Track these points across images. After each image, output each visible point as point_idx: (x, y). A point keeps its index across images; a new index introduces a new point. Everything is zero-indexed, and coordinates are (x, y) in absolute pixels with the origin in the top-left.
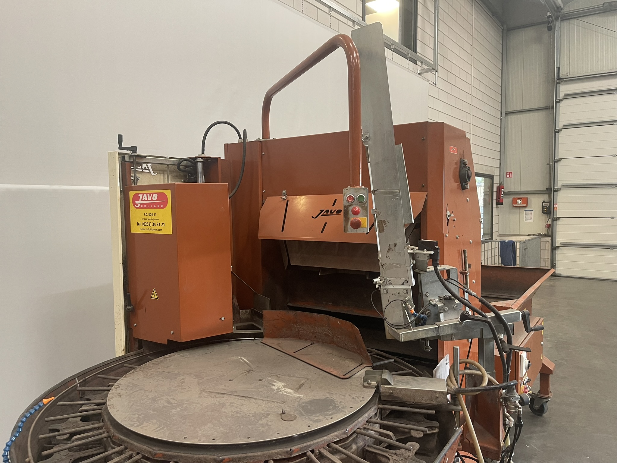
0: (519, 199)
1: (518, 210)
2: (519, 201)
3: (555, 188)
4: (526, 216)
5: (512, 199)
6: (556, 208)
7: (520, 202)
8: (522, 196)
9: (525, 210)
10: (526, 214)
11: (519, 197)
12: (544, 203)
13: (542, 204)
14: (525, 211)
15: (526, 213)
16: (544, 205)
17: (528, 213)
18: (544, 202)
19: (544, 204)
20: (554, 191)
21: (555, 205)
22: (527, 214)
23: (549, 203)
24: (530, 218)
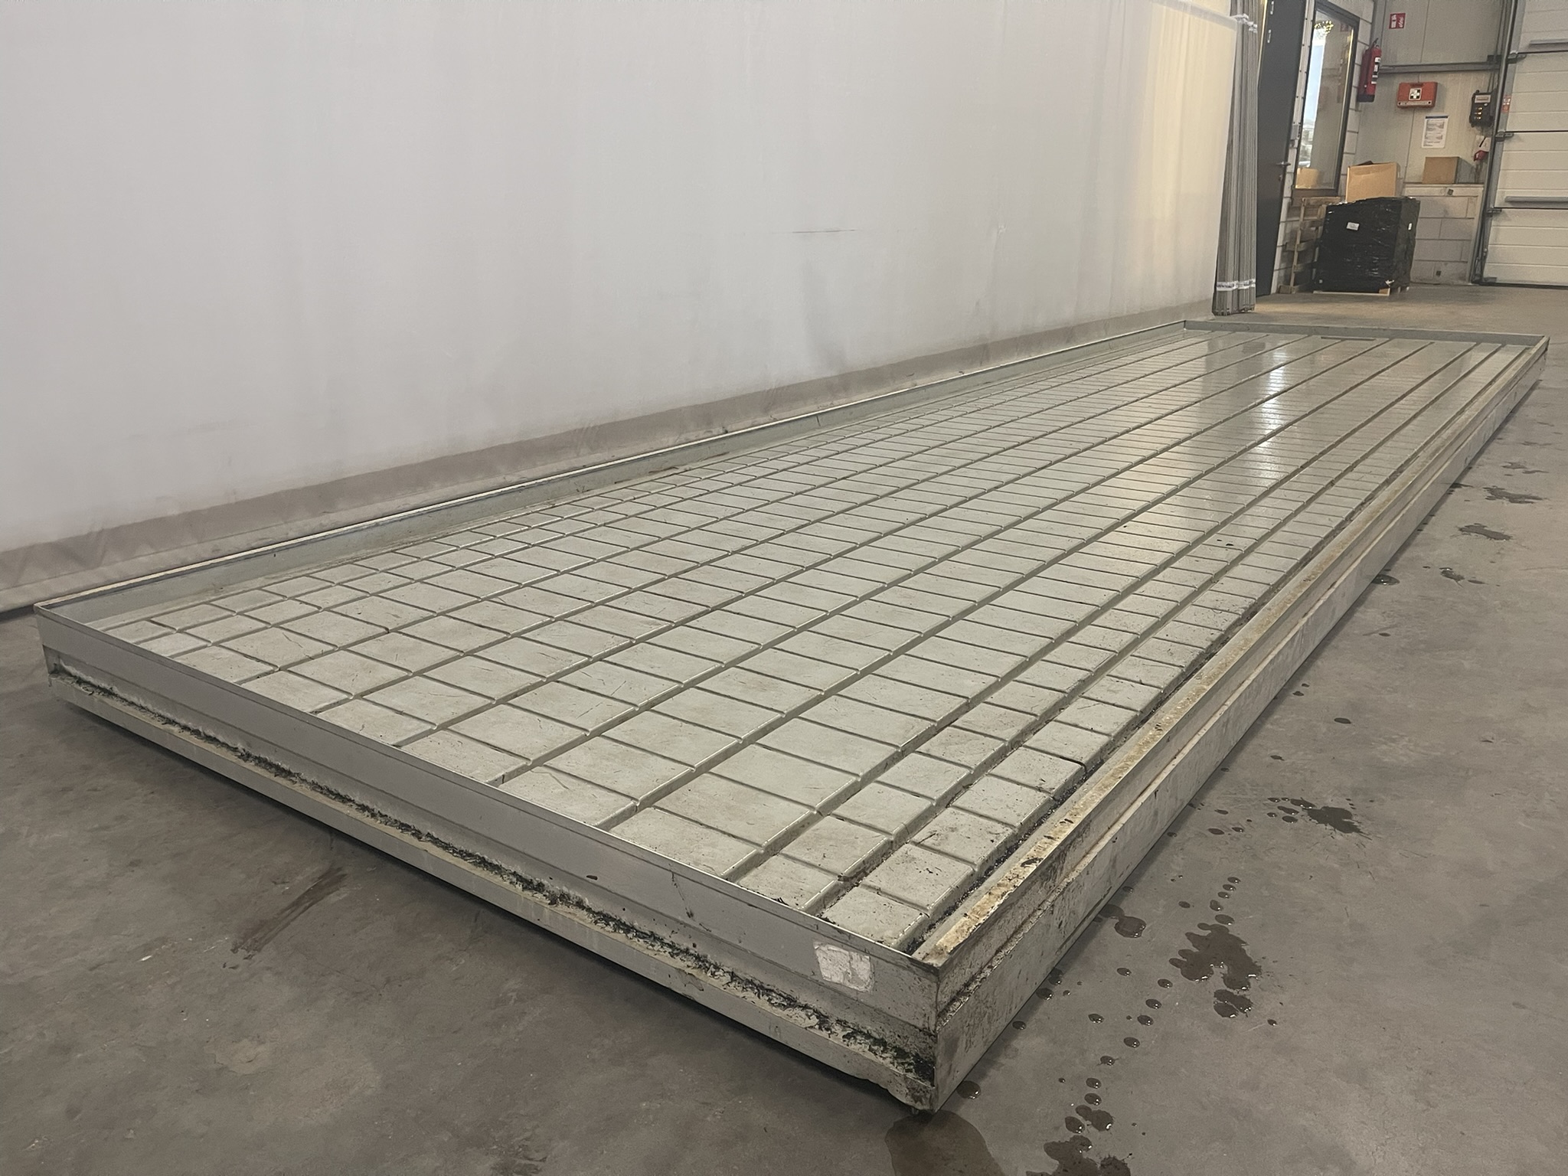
0: (1414, 86)
1: (1408, 117)
2: (1414, 93)
3: (1511, 53)
4: (1428, 132)
5: (1396, 88)
6: (1506, 108)
7: (1418, 94)
8: (1422, 79)
9: (1427, 118)
10: (1427, 128)
11: (1414, 80)
12: (1477, 96)
13: (1473, 98)
14: (1426, 120)
15: (1427, 124)
16: (1476, 102)
17: (1433, 125)
18: (1478, 93)
19: (1478, 99)
20: (1508, 61)
21: (1504, 100)
22: (1430, 127)
23: (1489, 96)
24: (1437, 138)
